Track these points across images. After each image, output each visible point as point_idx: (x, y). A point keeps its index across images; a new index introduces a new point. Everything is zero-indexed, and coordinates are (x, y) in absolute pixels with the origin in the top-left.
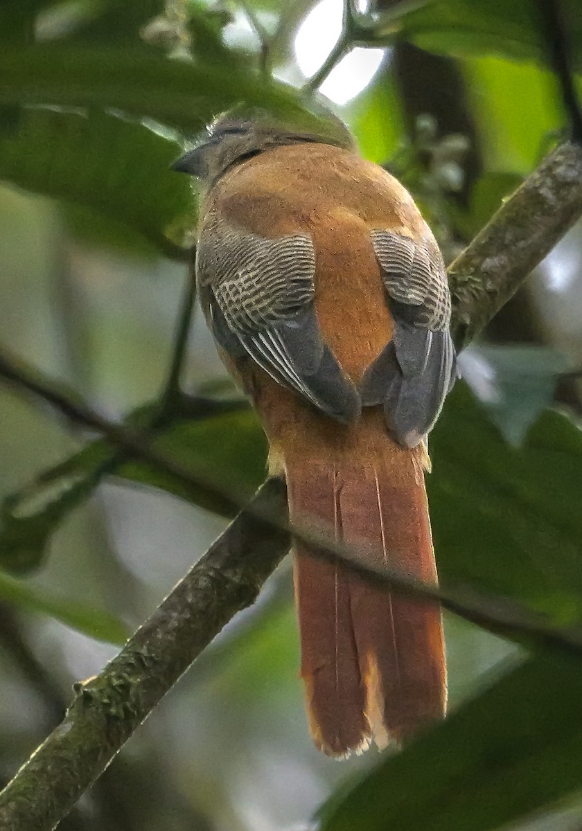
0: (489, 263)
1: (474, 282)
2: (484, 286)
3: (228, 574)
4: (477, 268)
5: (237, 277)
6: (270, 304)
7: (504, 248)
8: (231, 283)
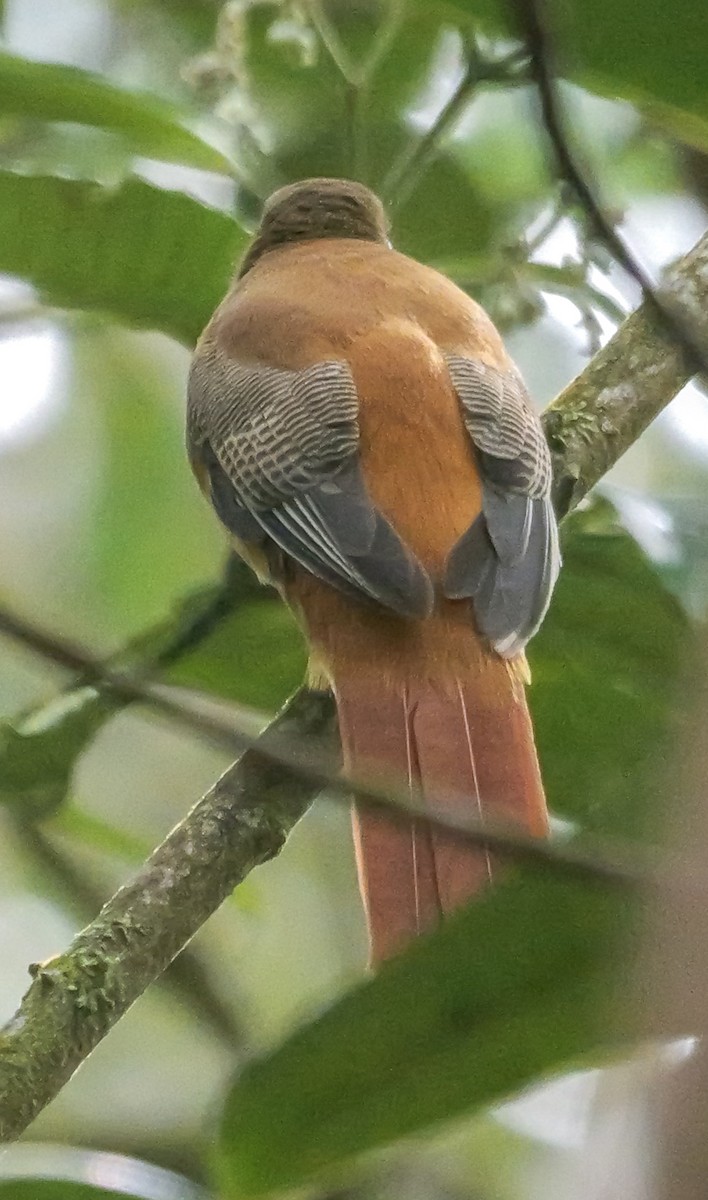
0: (606, 395)
1: (586, 421)
2: (600, 427)
3: (244, 816)
4: (590, 401)
5: (249, 427)
6: (298, 462)
7: (627, 374)
8: (240, 436)
